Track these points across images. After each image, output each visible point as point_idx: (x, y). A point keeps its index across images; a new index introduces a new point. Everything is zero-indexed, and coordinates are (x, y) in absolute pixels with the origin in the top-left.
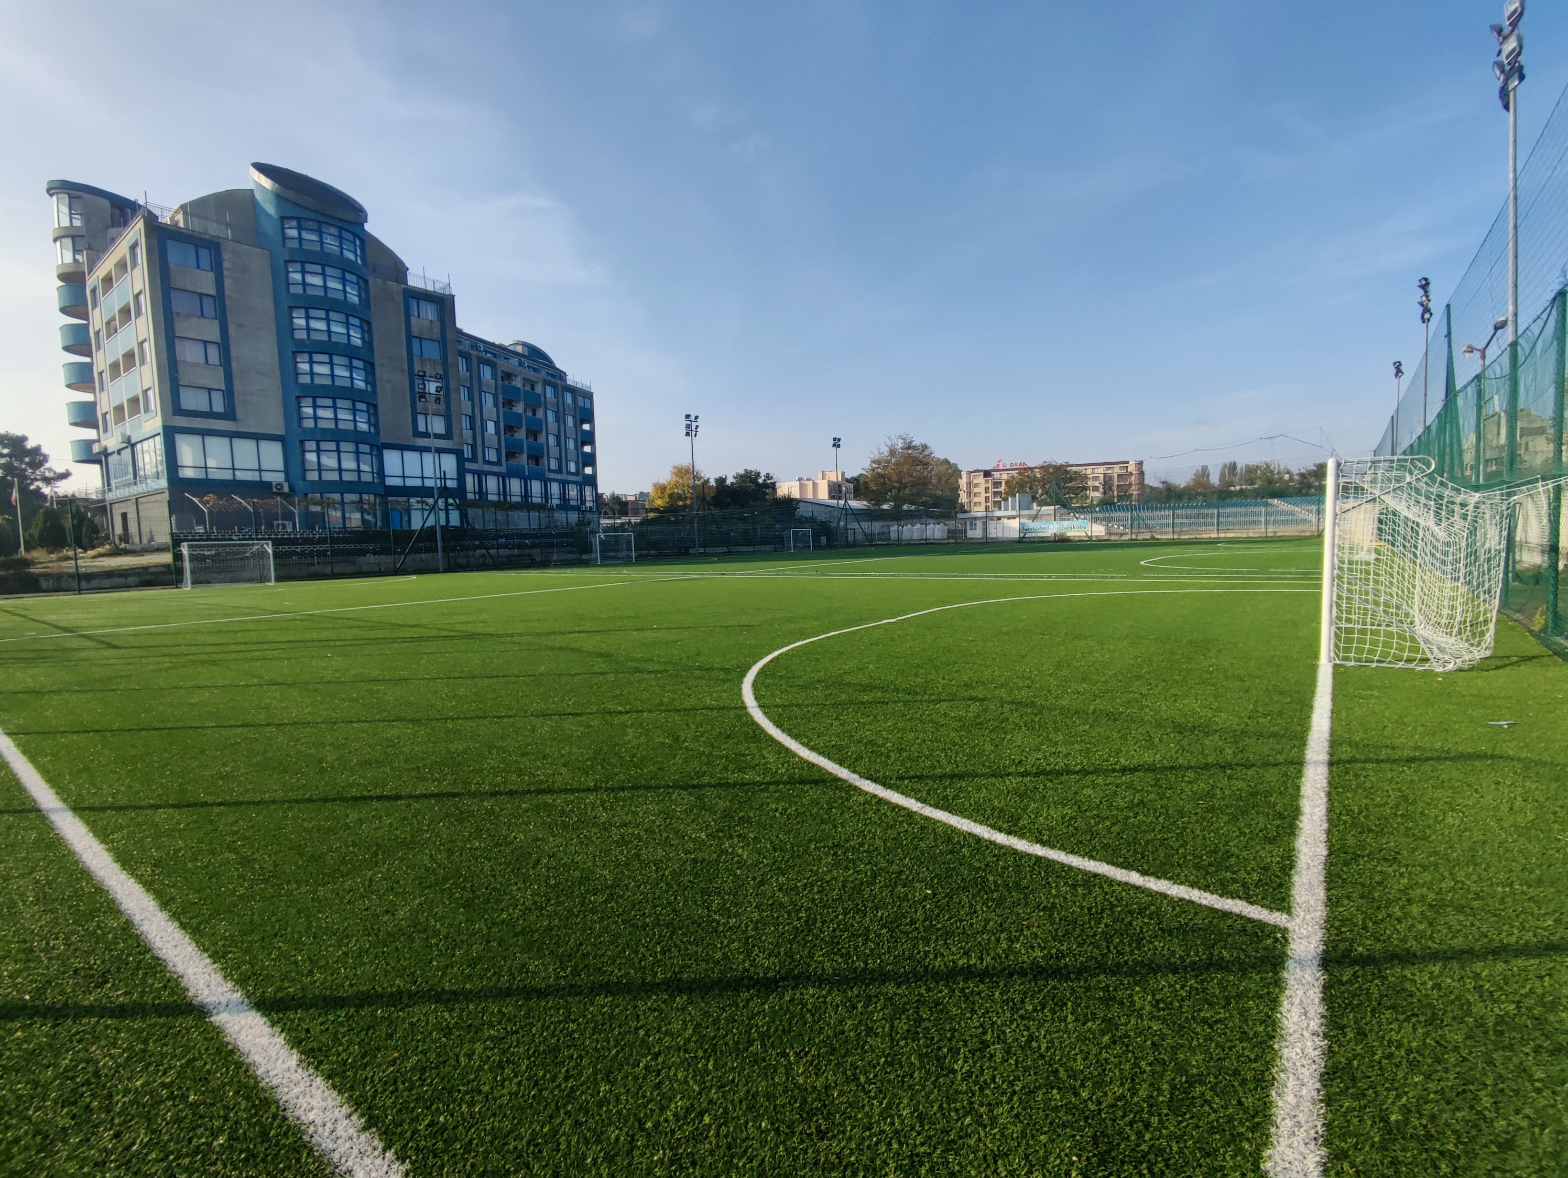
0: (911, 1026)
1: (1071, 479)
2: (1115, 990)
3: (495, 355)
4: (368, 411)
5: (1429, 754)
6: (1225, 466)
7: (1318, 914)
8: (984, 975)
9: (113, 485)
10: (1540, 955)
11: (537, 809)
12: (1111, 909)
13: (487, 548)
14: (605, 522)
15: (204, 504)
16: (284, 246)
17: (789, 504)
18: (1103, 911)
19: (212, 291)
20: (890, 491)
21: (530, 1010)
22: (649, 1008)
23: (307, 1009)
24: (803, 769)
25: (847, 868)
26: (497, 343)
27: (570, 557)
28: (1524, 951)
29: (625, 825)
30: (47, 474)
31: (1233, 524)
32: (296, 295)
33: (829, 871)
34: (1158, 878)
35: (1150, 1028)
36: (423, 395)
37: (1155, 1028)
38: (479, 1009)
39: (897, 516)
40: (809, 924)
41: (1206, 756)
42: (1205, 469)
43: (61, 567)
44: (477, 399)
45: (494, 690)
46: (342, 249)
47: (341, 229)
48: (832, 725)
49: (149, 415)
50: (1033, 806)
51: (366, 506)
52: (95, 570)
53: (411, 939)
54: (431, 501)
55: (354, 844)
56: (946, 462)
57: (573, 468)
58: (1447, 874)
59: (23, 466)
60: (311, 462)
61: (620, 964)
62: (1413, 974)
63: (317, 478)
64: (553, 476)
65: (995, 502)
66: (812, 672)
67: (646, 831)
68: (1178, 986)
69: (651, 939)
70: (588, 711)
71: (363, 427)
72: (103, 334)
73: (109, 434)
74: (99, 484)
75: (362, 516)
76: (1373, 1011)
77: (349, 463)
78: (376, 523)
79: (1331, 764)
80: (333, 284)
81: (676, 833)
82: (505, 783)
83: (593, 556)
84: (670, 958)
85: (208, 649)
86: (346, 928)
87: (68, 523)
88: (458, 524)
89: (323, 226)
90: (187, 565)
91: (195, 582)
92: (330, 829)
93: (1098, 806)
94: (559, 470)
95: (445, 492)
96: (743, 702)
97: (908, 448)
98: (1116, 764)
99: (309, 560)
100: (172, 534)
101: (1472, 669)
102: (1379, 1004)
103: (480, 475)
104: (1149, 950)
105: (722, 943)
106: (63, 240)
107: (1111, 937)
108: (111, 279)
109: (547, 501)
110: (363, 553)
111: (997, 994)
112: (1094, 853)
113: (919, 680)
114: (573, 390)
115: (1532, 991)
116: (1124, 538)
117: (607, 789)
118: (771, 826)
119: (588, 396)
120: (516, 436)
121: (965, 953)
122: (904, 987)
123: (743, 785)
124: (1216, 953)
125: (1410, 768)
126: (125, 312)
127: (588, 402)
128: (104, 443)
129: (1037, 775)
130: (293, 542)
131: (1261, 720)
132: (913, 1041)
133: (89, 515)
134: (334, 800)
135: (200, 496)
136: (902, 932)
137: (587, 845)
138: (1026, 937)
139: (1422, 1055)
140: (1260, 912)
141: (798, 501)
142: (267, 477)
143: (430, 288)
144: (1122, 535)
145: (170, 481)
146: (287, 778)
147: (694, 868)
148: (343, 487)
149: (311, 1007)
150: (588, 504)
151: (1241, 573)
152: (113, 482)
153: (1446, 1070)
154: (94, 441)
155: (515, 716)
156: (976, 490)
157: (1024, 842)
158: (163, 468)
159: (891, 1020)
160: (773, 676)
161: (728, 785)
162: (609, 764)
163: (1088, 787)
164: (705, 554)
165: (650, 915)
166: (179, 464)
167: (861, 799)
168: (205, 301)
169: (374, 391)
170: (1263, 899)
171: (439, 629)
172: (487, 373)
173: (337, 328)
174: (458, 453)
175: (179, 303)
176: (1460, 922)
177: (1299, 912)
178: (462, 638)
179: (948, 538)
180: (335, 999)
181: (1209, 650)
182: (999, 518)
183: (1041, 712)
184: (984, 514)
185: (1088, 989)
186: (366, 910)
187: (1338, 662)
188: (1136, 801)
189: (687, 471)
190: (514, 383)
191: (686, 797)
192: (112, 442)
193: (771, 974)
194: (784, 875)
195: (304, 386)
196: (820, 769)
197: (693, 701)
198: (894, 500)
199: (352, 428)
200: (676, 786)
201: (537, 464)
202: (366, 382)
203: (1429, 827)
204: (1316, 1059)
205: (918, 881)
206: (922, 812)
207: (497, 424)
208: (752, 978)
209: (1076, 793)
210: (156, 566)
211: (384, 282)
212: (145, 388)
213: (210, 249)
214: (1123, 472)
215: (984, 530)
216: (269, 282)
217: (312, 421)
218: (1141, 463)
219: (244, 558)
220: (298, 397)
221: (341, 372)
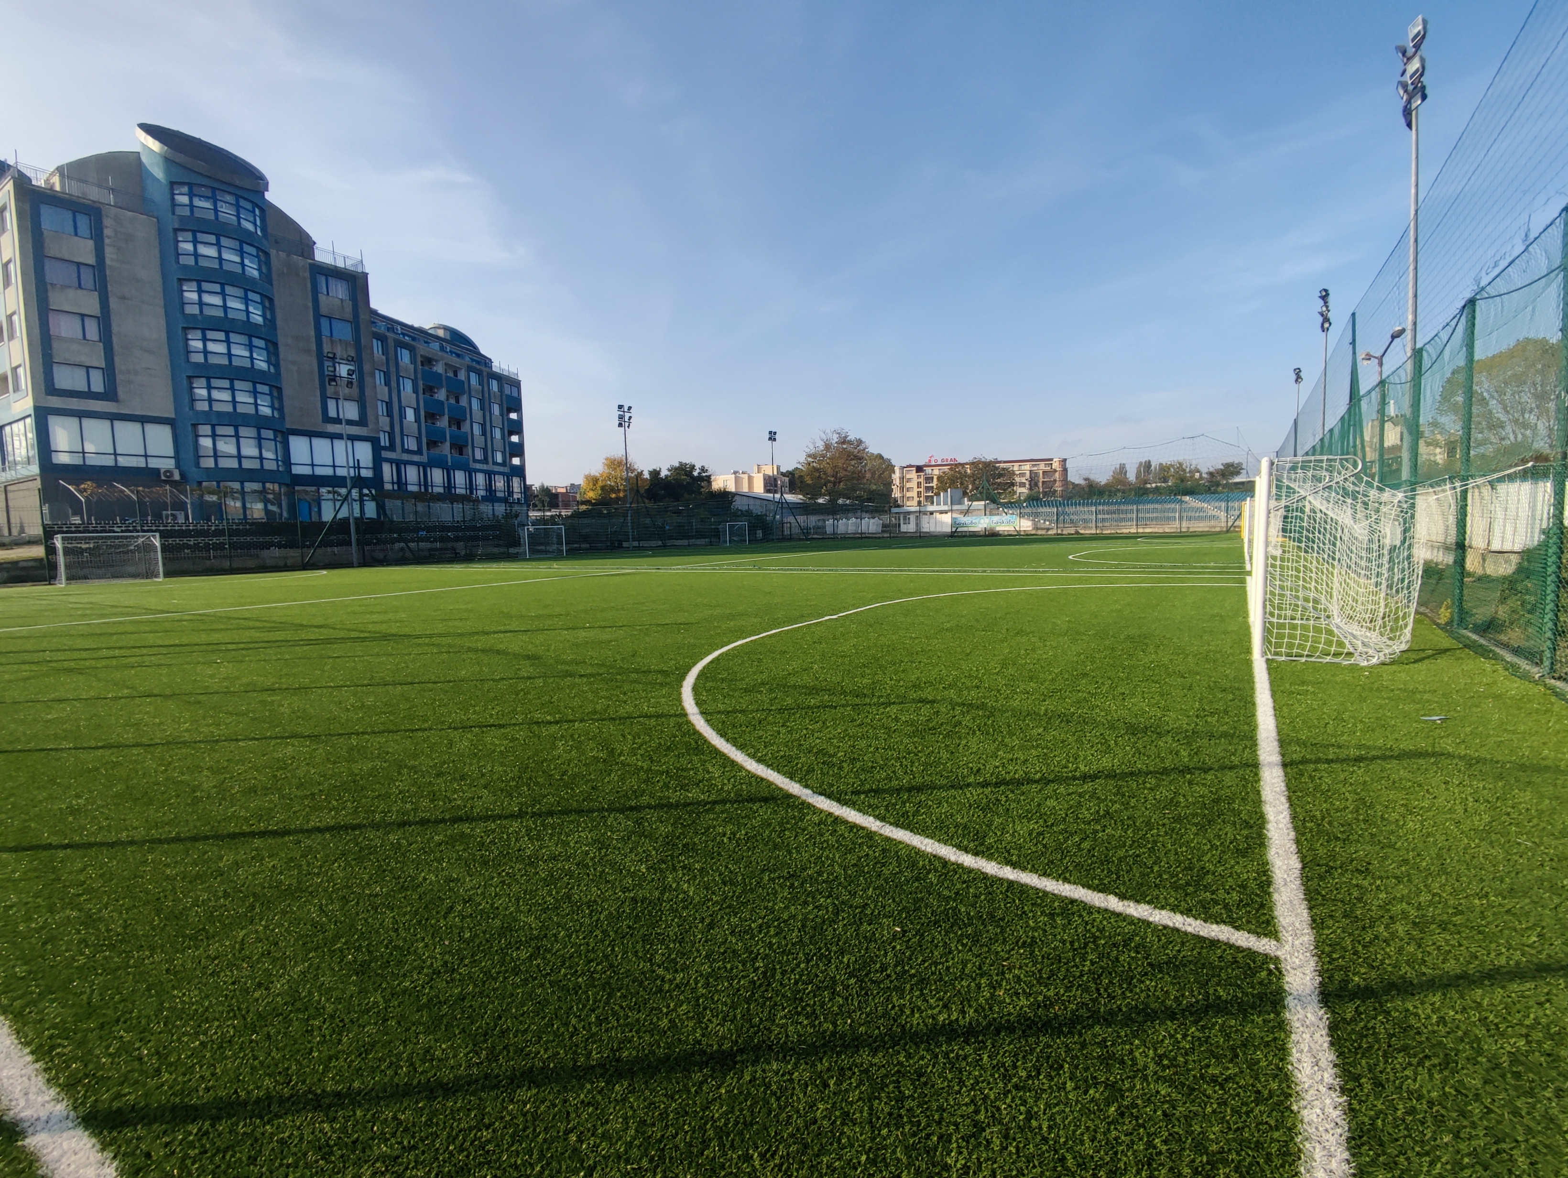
0: (892, 1107)
1: (1000, 476)
2: (1113, 1045)
3: (414, 339)
4: (271, 394)
5: (1374, 753)
6: (1141, 463)
7: (1306, 938)
8: (970, 1033)
10: (1534, 978)
11: (452, 841)
12: (1094, 942)
13: (406, 541)
14: (534, 514)
15: (83, 492)
16: (173, 214)
17: (725, 496)
18: (1086, 944)
19: (91, 260)
20: (825, 485)
21: (434, 1113)
22: (583, 1102)
23: (150, 1124)
24: (751, 784)
25: (806, 903)
26: (416, 325)
27: (496, 550)
28: (1517, 974)
29: (554, 858)
31: (1152, 519)
32: (185, 267)
33: (787, 908)
34: (1138, 902)
35: (1158, 1092)
36: (333, 378)
37: (1163, 1092)
38: (369, 1116)
39: (833, 510)
40: (768, 975)
41: (1163, 760)
42: (1122, 467)
44: (394, 384)
45: (407, 699)
46: (239, 218)
47: (238, 197)
48: (779, 733)
49: (23, 393)
50: (997, 821)
51: (271, 496)
53: (288, 1021)
54: (343, 491)
55: (226, 895)
56: (880, 457)
57: (499, 458)
58: (1421, 886)
60: (206, 447)
61: (548, 1041)
62: (1415, 1007)
63: (213, 466)
64: (478, 466)
65: (927, 498)
66: (755, 673)
67: (578, 865)
68: (1179, 1036)
69: (584, 1006)
70: (513, 721)
71: (266, 411)
75: (266, 506)
76: (1385, 1056)
77: (249, 449)
78: (281, 514)
79: (1285, 765)
80: (230, 256)
81: (612, 866)
82: (415, 810)
83: (521, 550)
84: (607, 1030)
85: (76, 655)
86: (207, 1009)
88: (375, 516)
89: (217, 192)
90: (61, 559)
91: (70, 578)
92: (198, 876)
93: (1064, 819)
94: (485, 461)
95: (359, 482)
96: (683, 709)
97: (844, 443)
98: (1075, 770)
99: (204, 554)
100: (44, 526)
101: (1393, 663)
102: (1389, 1046)
103: (399, 465)
104: (1142, 991)
105: (668, 1007)
107: (1100, 976)
109: (472, 493)
110: (267, 546)
111: (985, 1057)
112: (1068, 875)
113: (865, 681)
114: (500, 378)
115: (1537, 1021)
116: (1050, 532)
117: (534, 815)
118: (719, 854)
119: (516, 384)
120: (438, 424)
121: (945, 1006)
122: (881, 1055)
123: (686, 805)
124: (1211, 991)
125: (1360, 767)
127: (515, 390)
129: (997, 785)
130: (185, 534)
131: (1209, 719)
132: (897, 1129)
134: (207, 838)
135: (77, 484)
136: (873, 982)
137: (509, 885)
138: (1008, 980)
139: (1445, 1107)
140: (1247, 939)
141: (734, 495)
142: (153, 463)
143: (340, 264)
144: (1048, 529)
145: (42, 467)
146: (152, 812)
147: (634, 909)
148: (243, 475)
149: (155, 1120)
150: (516, 496)
151: (1165, 567)
153: (1474, 1125)
155: (431, 729)
156: (908, 485)
157: (993, 863)
158: (34, 452)
159: (869, 1101)
160: (714, 679)
161: (670, 806)
162: (537, 784)
163: (1051, 798)
164: (639, 548)
165: (583, 974)
166: (53, 448)
167: (816, 819)
168: (83, 270)
169: (278, 373)
170: (1248, 922)
171: (348, 630)
172: (405, 357)
173: (235, 304)
174: (374, 442)
175: (53, 273)
176: (1447, 941)
177: (1285, 935)
178: (374, 639)
179: (883, 532)
180: (187, 1108)
181: (1147, 646)
182: (932, 513)
183: (992, 715)
184: (917, 509)
185: (1084, 1045)
186: (234, 983)
187: (1270, 657)
188: (1102, 813)
189: (620, 463)
190: (435, 369)
191: (623, 822)
193: (727, 1046)
194: (735, 916)
195: (197, 365)
196: (770, 784)
197: (629, 708)
198: (829, 494)
199: (253, 412)
200: (610, 810)
201: (461, 454)
202: (268, 362)
203: (1393, 832)
204: (1338, 1120)
205: (885, 916)
206: (882, 832)
207: (417, 411)
208: (705, 1052)
209: (1039, 805)
210: (26, 561)
211: (288, 256)
212: (14, 365)
213: (89, 215)
214: (1048, 469)
215: (917, 525)
216: (156, 252)
217: (206, 403)
218: (1065, 460)
219: (127, 552)
220: (190, 378)
221: (239, 351)
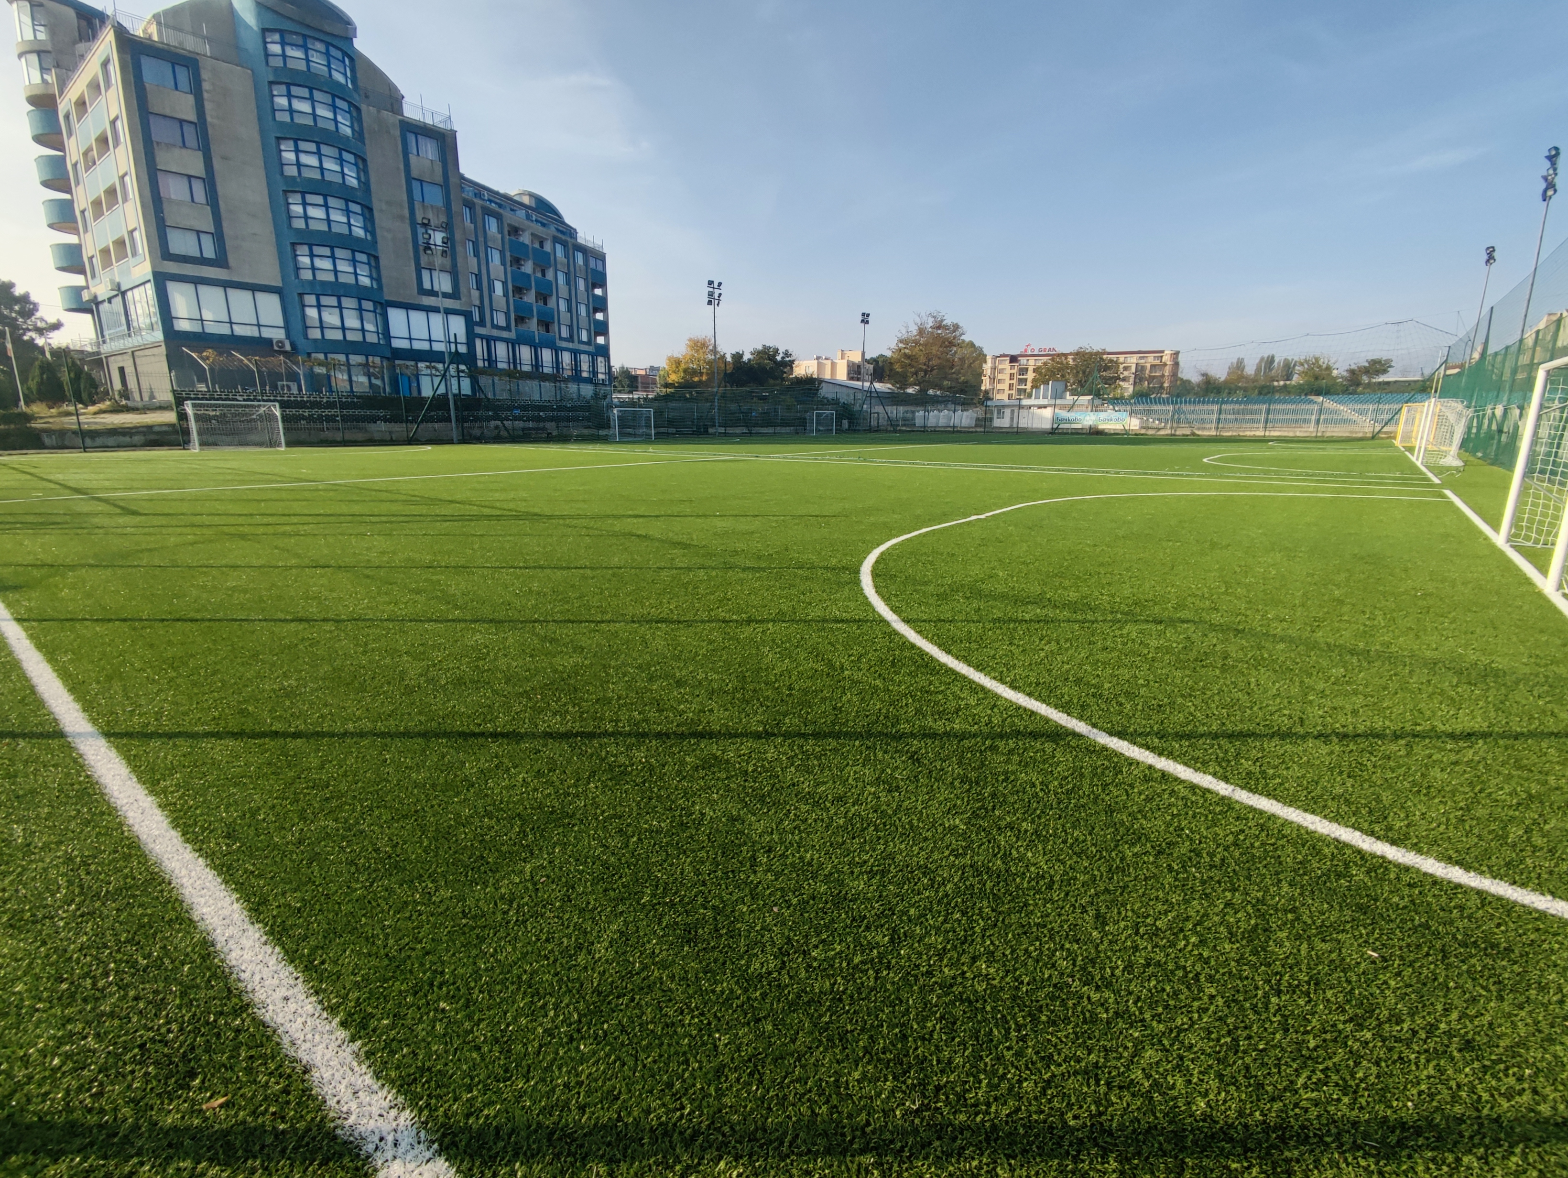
1: (1106, 368)
3: (500, 206)
4: (369, 264)
6: (1262, 359)
9: (107, 337)
13: (501, 420)
14: (619, 396)
15: (206, 359)
16: (267, 64)
17: (810, 385)
19: (192, 117)
20: (916, 373)
26: (502, 191)
27: (586, 432)
30: (40, 324)
31: (1281, 422)
32: (282, 124)
36: (427, 247)
39: (923, 401)
42: (1240, 363)
43: (63, 423)
44: (482, 255)
46: (330, 69)
47: (328, 44)
49: (139, 259)
51: (374, 370)
52: (98, 427)
54: (441, 367)
56: (974, 345)
57: (584, 337)
59: (14, 315)
60: (312, 318)
63: (319, 336)
64: (564, 344)
65: (1022, 390)
66: (936, 578)
71: (365, 281)
72: (81, 167)
73: (97, 280)
74: (93, 335)
75: (370, 379)
77: (352, 321)
78: (384, 389)
80: (323, 112)
83: (612, 432)
85: (232, 520)
87: (65, 377)
88: (469, 393)
89: (309, 41)
90: (193, 425)
91: (203, 444)
94: (571, 339)
95: (456, 358)
97: (939, 328)
99: (319, 426)
100: (174, 391)
103: (489, 340)
106: (29, 56)
108: (84, 103)
109: (558, 372)
110: (374, 420)
114: (584, 250)
116: (1162, 432)
119: (600, 257)
120: (525, 299)
126: (103, 141)
127: (600, 263)
128: (93, 290)
130: (301, 405)
133: (86, 368)
134: (438, 736)
135: (200, 352)
141: (819, 381)
142: (266, 333)
143: (429, 121)
144: (1159, 429)
145: (166, 333)
146: (368, 700)
148: (347, 347)
150: (601, 376)
152: (106, 333)
154: (82, 288)
156: (1000, 376)
158: (156, 319)
160: (894, 581)
164: (725, 434)
166: (174, 315)
168: (186, 127)
169: (375, 242)
172: (492, 226)
173: (330, 165)
174: (467, 315)
175: (160, 131)
179: (976, 426)
182: (1028, 408)
184: (1010, 402)
189: (706, 345)
190: (521, 239)
192: (102, 290)
195: (298, 231)
198: (920, 384)
199: (353, 281)
201: (548, 331)
202: (365, 229)
207: (505, 284)
210: (160, 425)
211: (379, 112)
212: (130, 229)
213: (188, 68)
214: (1157, 362)
215: (1012, 419)
216: (253, 106)
217: (310, 272)
218: (1177, 353)
219: (251, 420)
220: (293, 244)
221: (338, 217)
